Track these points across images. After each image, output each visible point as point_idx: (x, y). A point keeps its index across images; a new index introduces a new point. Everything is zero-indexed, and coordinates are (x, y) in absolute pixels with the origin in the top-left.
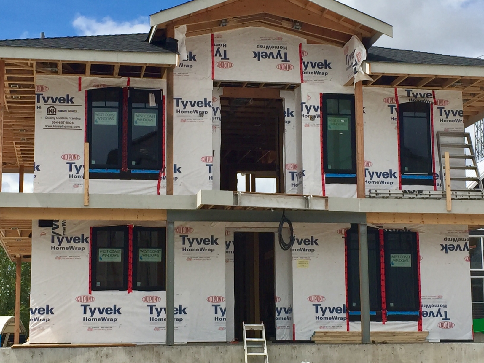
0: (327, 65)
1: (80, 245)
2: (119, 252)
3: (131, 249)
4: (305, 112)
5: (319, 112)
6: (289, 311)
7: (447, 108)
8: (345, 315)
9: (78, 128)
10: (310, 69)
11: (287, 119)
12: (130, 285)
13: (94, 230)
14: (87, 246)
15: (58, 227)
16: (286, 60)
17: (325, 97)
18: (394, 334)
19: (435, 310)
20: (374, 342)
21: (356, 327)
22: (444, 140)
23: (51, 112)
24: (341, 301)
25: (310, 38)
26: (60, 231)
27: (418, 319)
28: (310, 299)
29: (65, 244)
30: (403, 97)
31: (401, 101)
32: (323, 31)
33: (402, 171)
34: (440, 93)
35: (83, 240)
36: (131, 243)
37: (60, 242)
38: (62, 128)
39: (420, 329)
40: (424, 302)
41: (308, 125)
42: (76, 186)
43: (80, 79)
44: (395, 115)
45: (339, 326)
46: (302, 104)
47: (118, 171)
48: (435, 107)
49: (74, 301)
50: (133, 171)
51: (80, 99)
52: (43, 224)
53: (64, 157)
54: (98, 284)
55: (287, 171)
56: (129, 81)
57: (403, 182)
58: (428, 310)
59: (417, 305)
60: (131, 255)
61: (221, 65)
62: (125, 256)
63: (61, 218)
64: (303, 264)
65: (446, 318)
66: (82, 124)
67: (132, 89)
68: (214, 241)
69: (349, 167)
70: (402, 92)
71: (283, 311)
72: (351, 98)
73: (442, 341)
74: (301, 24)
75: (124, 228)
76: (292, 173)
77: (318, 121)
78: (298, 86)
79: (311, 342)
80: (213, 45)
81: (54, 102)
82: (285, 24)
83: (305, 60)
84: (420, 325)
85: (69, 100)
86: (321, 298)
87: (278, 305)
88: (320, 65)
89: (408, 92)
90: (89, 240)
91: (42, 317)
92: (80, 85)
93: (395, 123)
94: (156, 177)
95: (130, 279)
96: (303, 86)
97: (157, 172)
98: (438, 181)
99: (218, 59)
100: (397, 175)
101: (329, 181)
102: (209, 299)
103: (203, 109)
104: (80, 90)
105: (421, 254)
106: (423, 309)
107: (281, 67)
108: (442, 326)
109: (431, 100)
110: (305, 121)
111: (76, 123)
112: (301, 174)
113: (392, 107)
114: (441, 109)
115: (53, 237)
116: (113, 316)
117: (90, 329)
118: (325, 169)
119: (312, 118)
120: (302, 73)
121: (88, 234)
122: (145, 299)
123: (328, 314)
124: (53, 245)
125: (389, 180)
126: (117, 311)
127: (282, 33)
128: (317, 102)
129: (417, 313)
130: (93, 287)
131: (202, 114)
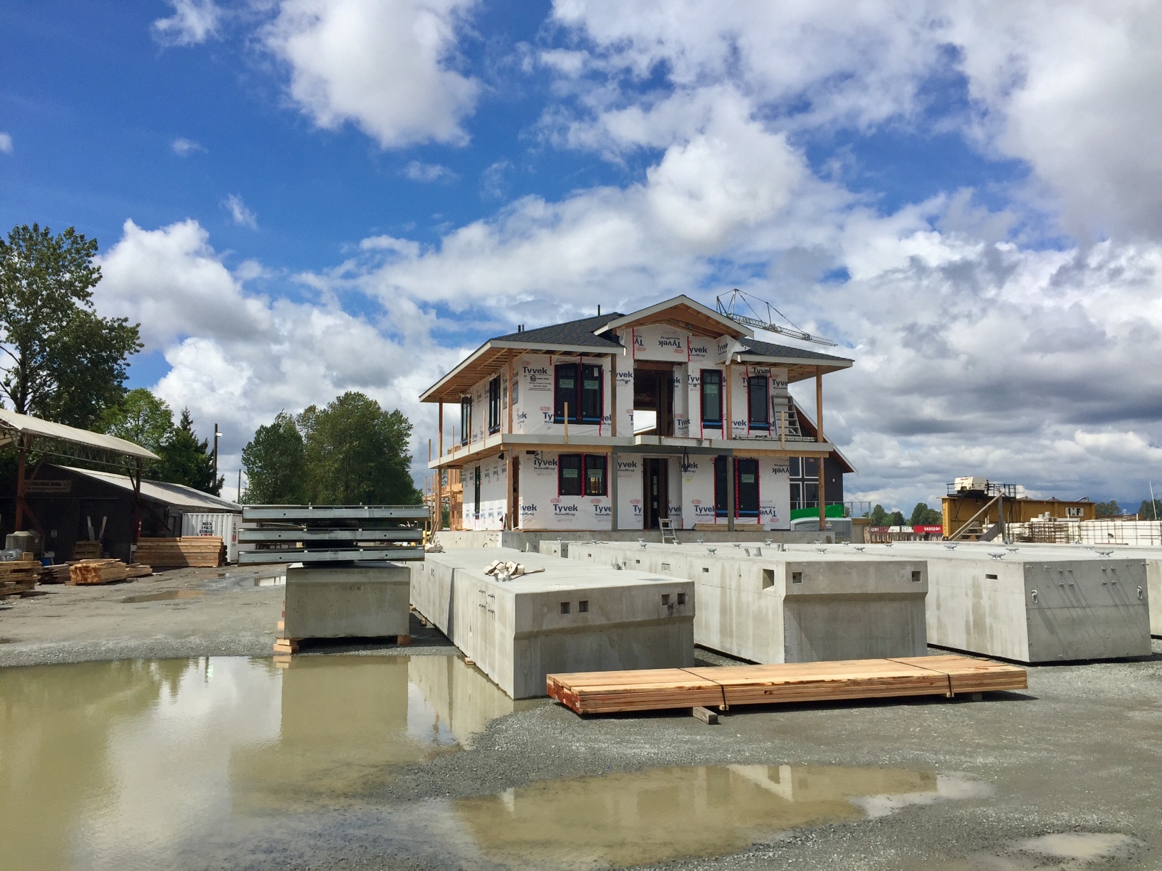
0: (705, 350)
1: (552, 466)
2: (576, 471)
3: (583, 469)
4: (690, 381)
5: (699, 382)
6: (679, 509)
7: (778, 380)
8: (713, 513)
9: (549, 390)
10: (694, 352)
11: (676, 384)
12: (583, 492)
13: (561, 457)
14: (556, 467)
15: (538, 454)
16: (679, 347)
17: (703, 372)
18: (743, 525)
19: (768, 510)
20: (736, 530)
21: (723, 521)
22: (776, 400)
23: (533, 379)
24: (712, 503)
25: (695, 333)
26: (539, 457)
27: (757, 516)
28: (693, 502)
29: (542, 465)
30: (751, 372)
31: (750, 375)
32: (705, 330)
33: (750, 421)
34: (774, 370)
35: (554, 463)
36: (583, 465)
37: (540, 465)
38: (540, 389)
39: (759, 522)
40: (761, 505)
41: (692, 390)
42: (549, 428)
43: (551, 357)
44: (746, 384)
45: (711, 520)
46: (688, 376)
47: (575, 419)
48: (771, 379)
49: (549, 502)
50: (584, 419)
51: (551, 371)
52: (528, 452)
53: (542, 409)
54: (563, 491)
55: (676, 419)
56: (581, 359)
57: (750, 428)
58: (764, 510)
59: (758, 507)
60: (583, 472)
61: (638, 349)
62: (580, 474)
63: (539, 450)
64: (688, 480)
65: (775, 516)
66: (552, 387)
67: (583, 364)
68: (634, 465)
69: (718, 418)
70: (750, 369)
71: (673, 510)
72: (719, 373)
73: (772, 530)
74: (692, 325)
75: (578, 456)
76: (679, 420)
77: (699, 387)
78: (685, 363)
79: (693, 530)
80: (633, 336)
81: (535, 372)
82: (681, 324)
83: (691, 347)
84: (759, 520)
85: (544, 371)
86: (699, 502)
87: (671, 506)
89: (755, 368)
90: (557, 463)
91: (530, 512)
92: (551, 361)
93: (746, 390)
94: (599, 423)
95: (583, 488)
96: (690, 364)
97: (599, 419)
98: (771, 428)
99: (636, 345)
100: (747, 424)
101: (705, 427)
102: (631, 502)
103: (627, 378)
104: (551, 364)
105: (760, 475)
106: (761, 509)
107: (676, 351)
108: (772, 520)
109: (769, 375)
110: (690, 387)
111: (549, 386)
112: (687, 422)
113: (744, 379)
114: (774, 380)
115: (535, 461)
116: (572, 512)
117: (559, 521)
118: (703, 419)
119: (695, 385)
120: (689, 355)
121: (557, 459)
122: (592, 501)
123: (703, 512)
124: (536, 466)
125: (742, 427)
126: (575, 509)
127: (679, 330)
128: (698, 375)
129: (757, 512)
130: (560, 493)
131: (627, 382)
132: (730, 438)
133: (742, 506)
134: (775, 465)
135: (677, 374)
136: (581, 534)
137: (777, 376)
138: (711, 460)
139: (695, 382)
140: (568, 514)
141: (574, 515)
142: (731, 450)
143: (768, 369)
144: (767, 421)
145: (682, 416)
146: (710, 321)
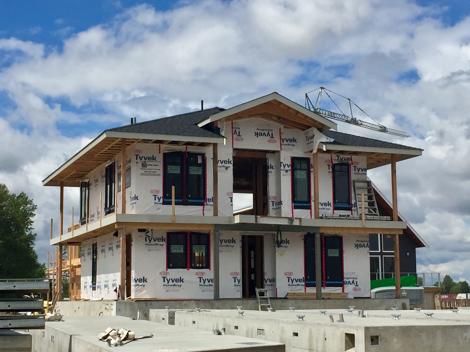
0: (294, 140)
1: (161, 243)
2: (182, 247)
3: (189, 245)
4: (282, 168)
5: (290, 168)
6: (273, 280)
7: (358, 167)
8: (304, 284)
9: (158, 175)
10: (285, 142)
11: (270, 170)
12: (189, 266)
13: (169, 234)
14: (165, 243)
15: (148, 232)
16: (272, 137)
17: (293, 159)
18: (330, 294)
19: (351, 281)
20: (323, 299)
21: (312, 290)
22: (357, 184)
23: (144, 165)
24: (302, 275)
25: (285, 125)
26: (149, 234)
27: (342, 285)
28: (285, 274)
29: (153, 242)
30: (335, 160)
31: (334, 162)
32: (295, 123)
33: (334, 202)
34: (355, 158)
35: (163, 240)
36: (188, 242)
37: (150, 241)
38: (150, 175)
39: (343, 291)
40: (345, 276)
41: (284, 175)
42: (158, 209)
43: (160, 146)
44: (331, 170)
45: (301, 290)
46: (281, 163)
47: (181, 201)
48: (352, 166)
49: (158, 274)
50: (189, 201)
51: (160, 158)
52: (140, 230)
53: (152, 192)
54: (171, 265)
55: (270, 201)
56: (187, 148)
57: (335, 208)
58: (348, 281)
59: (342, 278)
60: (188, 248)
61: (237, 140)
62: (185, 249)
63: (149, 228)
64: (282, 255)
65: (357, 285)
66: (161, 172)
67: (188, 153)
68: (234, 241)
69: (306, 200)
70: (334, 157)
71: (268, 281)
72: (307, 160)
73: (354, 298)
74: (283, 119)
75: (184, 234)
76: (273, 202)
77: (290, 172)
78: (278, 152)
79: (286, 298)
80: (232, 128)
81: (145, 159)
82: (274, 118)
83: (283, 137)
84: (343, 289)
85: (154, 158)
86: (291, 274)
87: (266, 277)
88: (290, 140)
89: (338, 156)
90: (166, 240)
91: (141, 284)
92: (160, 149)
93: (331, 175)
94: (202, 204)
95: (189, 262)
96: (281, 151)
97: (203, 201)
98: (353, 208)
99: (235, 136)
100: (332, 204)
101: (296, 207)
102: (231, 274)
103: (227, 165)
104: (160, 153)
105: (344, 249)
106: (345, 280)
107: (270, 141)
108: (355, 290)
109: (350, 162)
110: (283, 173)
111: (158, 172)
112: (280, 203)
113: (329, 165)
114: (355, 167)
115: (146, 238)
116: (179, 283)
117: (167, 291)
118: (293, 201)
119: (287, 171)
120: (281, 145)
121: (165, 236)
122: (197, 274)
123: (295, 283)
124: (146, 243)
125: (327, 207)
126: (181, 280)
127: (272, 122)
128: (289, 163)
129: (342, 282)
130: (168, 267)
131: (227, 168)
132: (317, 217)
133: (328, 277)
134: (357, 241)
135: (271, 162)
136: (187, 302)
137: (357, 163)
138: (301, 236)
139: (286, 168)
140: (174, 285)
141: (181, 286)
142: (318, 228)
143: (350, 157)
144: (349, 201)
145: (275, 198)
146: (299, 115)
